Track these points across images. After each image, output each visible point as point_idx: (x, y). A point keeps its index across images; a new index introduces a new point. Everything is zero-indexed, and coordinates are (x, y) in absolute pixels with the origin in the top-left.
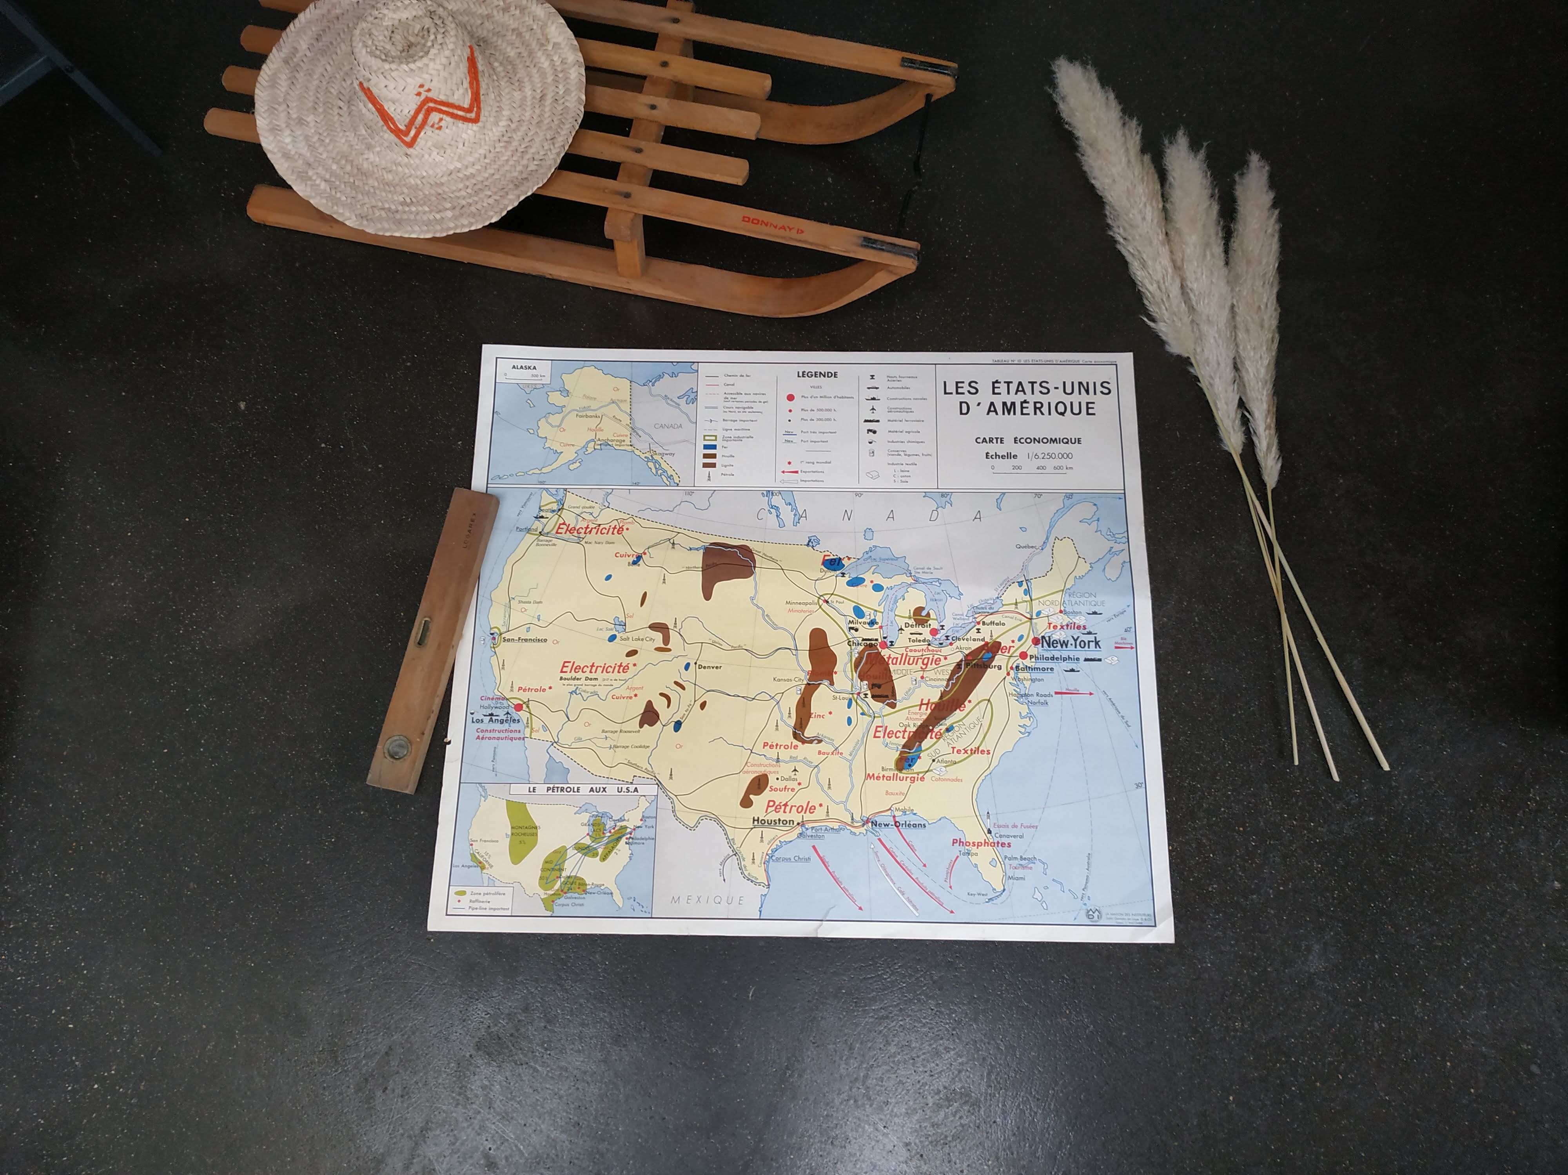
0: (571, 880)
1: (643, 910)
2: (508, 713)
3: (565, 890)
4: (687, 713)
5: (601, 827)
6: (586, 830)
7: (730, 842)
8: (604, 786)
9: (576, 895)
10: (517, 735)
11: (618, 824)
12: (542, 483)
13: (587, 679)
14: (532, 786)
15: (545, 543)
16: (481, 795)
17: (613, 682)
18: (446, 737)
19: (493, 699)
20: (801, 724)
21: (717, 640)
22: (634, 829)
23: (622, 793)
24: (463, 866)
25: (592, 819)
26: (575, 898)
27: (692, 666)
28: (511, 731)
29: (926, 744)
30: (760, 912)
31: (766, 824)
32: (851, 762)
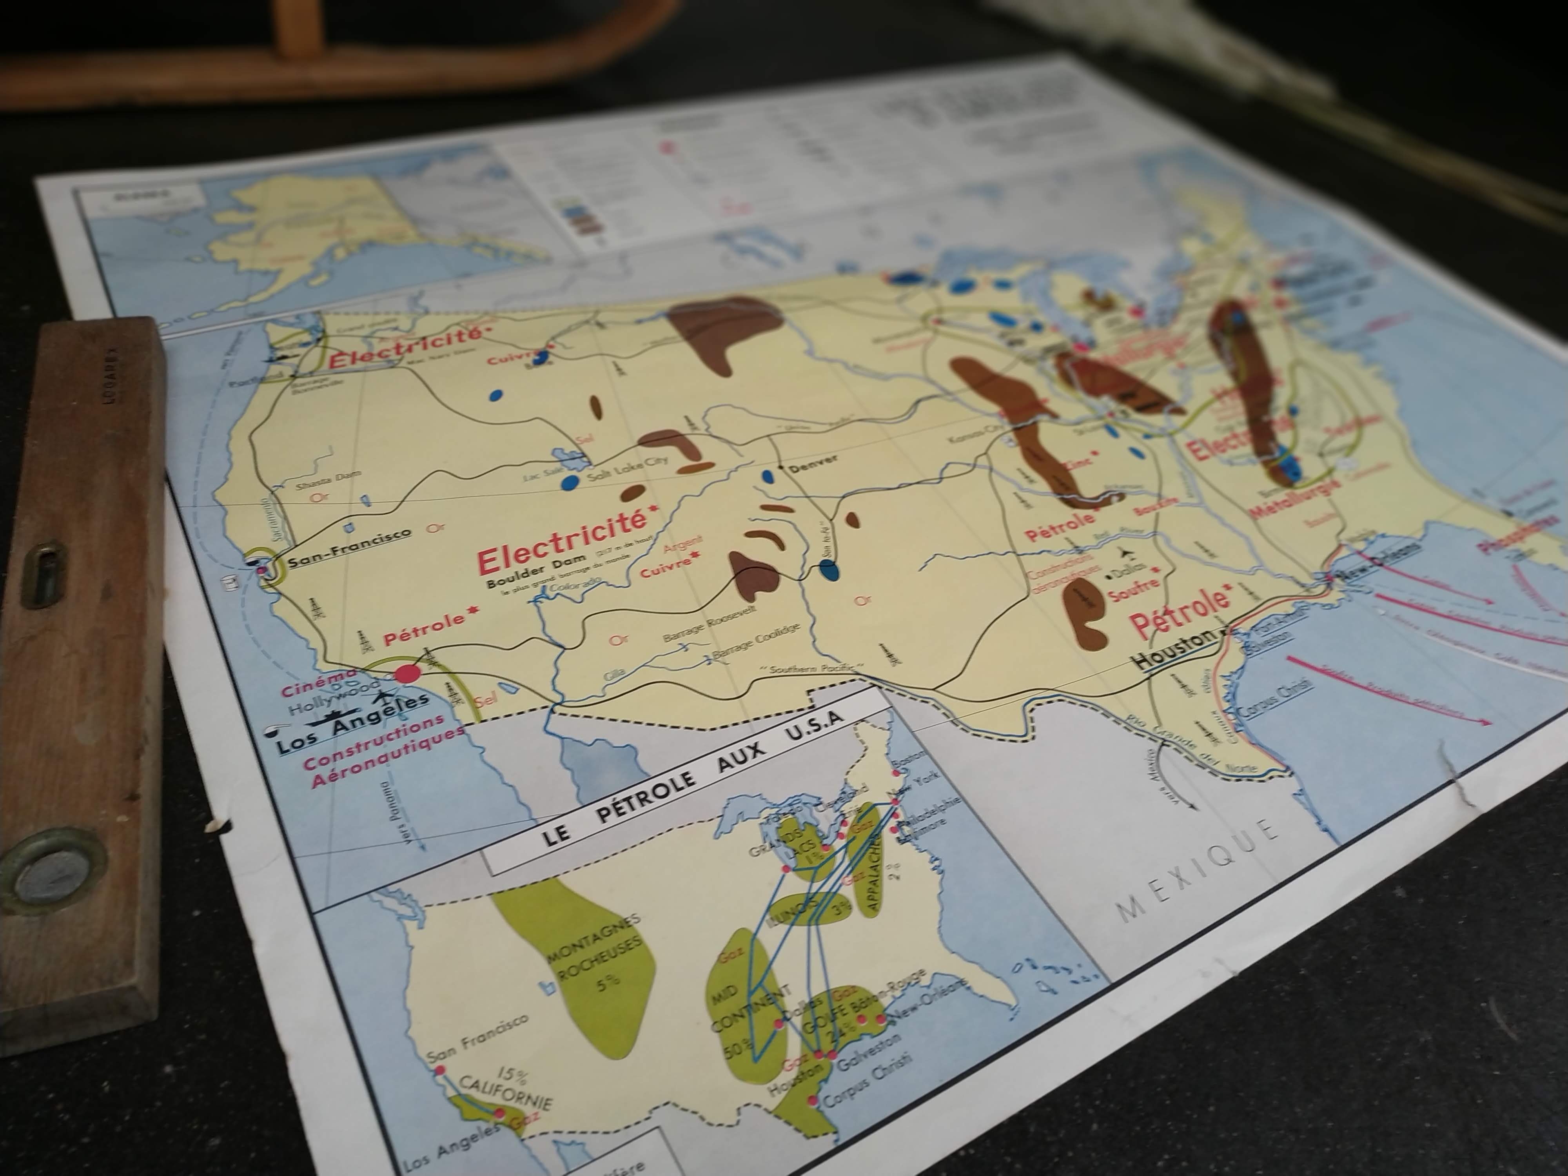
0: (822, 1010)
1: (1074, 977)
2: (382, 695)
3: (827, 1046)
4: (831, 544)
5: (808, 834)
6: (772, 862)
7: (1130, 724)
8: (751, 742)
9: (868, 1043)
10: (438, 730)
11: (846, 808)
12: (255, 315)
13: (556, 564)
14: (550, 829)
15: (312, 386)
16: (400, 917)
17: (626, 551)
18: (210, 817)
19: (320, 683)
20: (1062, 484)
21: (794, 424)
22: (895, 801)
23: (805, 738)
24: (442, 1151)
25: (771, 829)
26: (872, 1052)
27: (777, 474)
28: (415, 728)
29: (1284, 438)
30: (1326, 830)
31: (1167, 659)
32: (1201, 504)
